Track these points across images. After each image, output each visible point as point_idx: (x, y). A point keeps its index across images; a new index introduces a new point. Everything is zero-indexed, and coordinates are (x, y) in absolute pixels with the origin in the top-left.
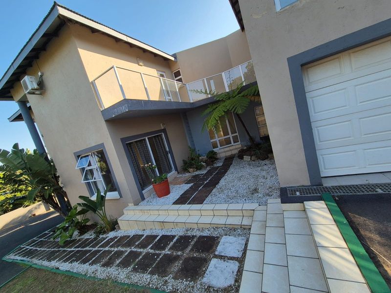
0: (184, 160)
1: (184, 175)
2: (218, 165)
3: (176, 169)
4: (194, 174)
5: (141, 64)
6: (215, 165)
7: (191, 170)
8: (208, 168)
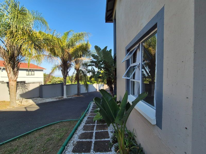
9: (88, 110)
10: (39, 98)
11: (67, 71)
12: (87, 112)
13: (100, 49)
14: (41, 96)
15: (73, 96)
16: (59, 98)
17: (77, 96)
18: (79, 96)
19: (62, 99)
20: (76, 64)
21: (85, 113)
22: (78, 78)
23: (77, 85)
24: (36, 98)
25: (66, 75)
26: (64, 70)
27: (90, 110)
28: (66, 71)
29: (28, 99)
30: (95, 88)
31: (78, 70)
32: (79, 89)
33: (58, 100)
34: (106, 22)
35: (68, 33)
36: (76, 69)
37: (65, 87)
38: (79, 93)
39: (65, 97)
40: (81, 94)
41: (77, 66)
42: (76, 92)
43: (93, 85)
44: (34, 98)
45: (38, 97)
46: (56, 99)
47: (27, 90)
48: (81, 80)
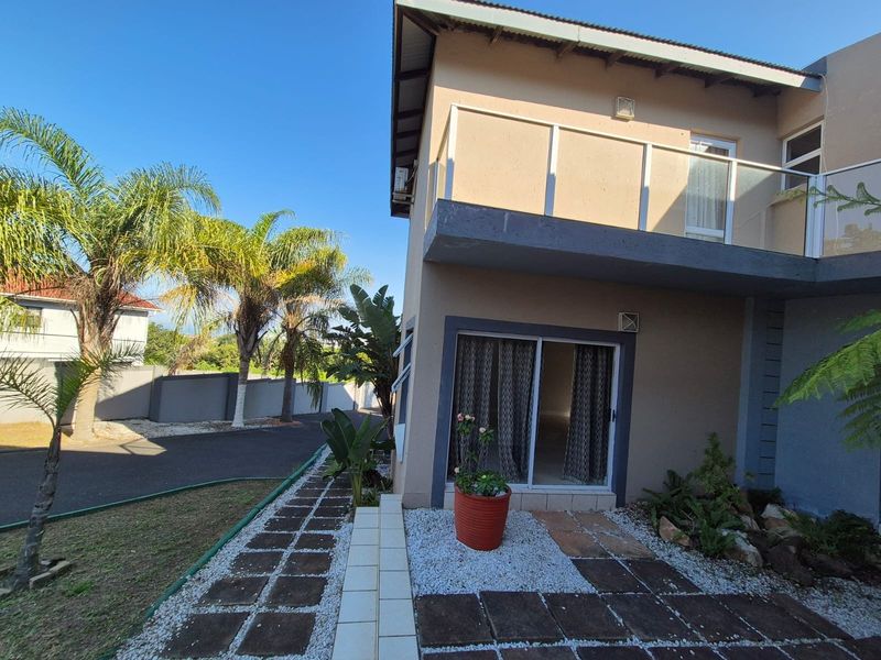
0: (672, 474)
1: (629, 528)
2: (838, 617)
3: (620, 487)
4: (662, 555)
5: (623, 113)
6: (818, 603)
7: (669, 528)
8: (757, 585)
9: (313, 463)
10: (148, 421)
11: (257, 336)
12: (309, 466)
13: (364, 295)
14: (152, 415)
15: (264, 423)
16: (217, 426)
17: (281, 424)
18: (284, 424)
19: (228, 429)
20: (290, 313)
21: (303, 468)
22: (289, 360)
23: (283, 384)
24: (136, 418)
25: (249, 348)
26: (247, 331)
27: (317, 465)
28: (253, 335)
29: (111, 420)
30: (350, 399)
31: (293, 334)
32: (288, 398)
33: (212, 430)
34: (392, 215)
35: (275, 217)
36: (285, 328)
37: (241, 390)
38: (288, 412)
39: (238, 422)
40: (296, 416)
41: (292, 320)
42: (279, 412)
43: (345, 386)
44: (129, 419)
45: (143, 418)
46: (207, 427)
47: (111, 393)
48: (301, 368)
